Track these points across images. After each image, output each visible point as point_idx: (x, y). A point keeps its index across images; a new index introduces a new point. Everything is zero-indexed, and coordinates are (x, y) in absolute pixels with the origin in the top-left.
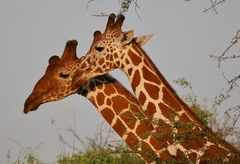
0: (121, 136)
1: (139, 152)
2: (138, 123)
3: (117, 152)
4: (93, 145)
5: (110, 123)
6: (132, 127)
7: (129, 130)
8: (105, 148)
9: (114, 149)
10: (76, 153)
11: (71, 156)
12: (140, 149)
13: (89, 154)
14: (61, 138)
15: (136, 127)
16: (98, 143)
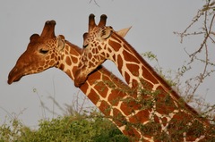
0: (95, 103)
1: (111, 117)
2: (109, 92)
3: (91, 117)
4: (71, 110)
5: (85, 92)
6: (104, 96)
7: (102, 98)
8: (82, 113)
9: (89, 114)
10: (55, 117)
11: (51, 120)
12: (112, 114)
13: (67, 119)
14: (42, 104)
15: (108, 95)
16: (75, 108)
